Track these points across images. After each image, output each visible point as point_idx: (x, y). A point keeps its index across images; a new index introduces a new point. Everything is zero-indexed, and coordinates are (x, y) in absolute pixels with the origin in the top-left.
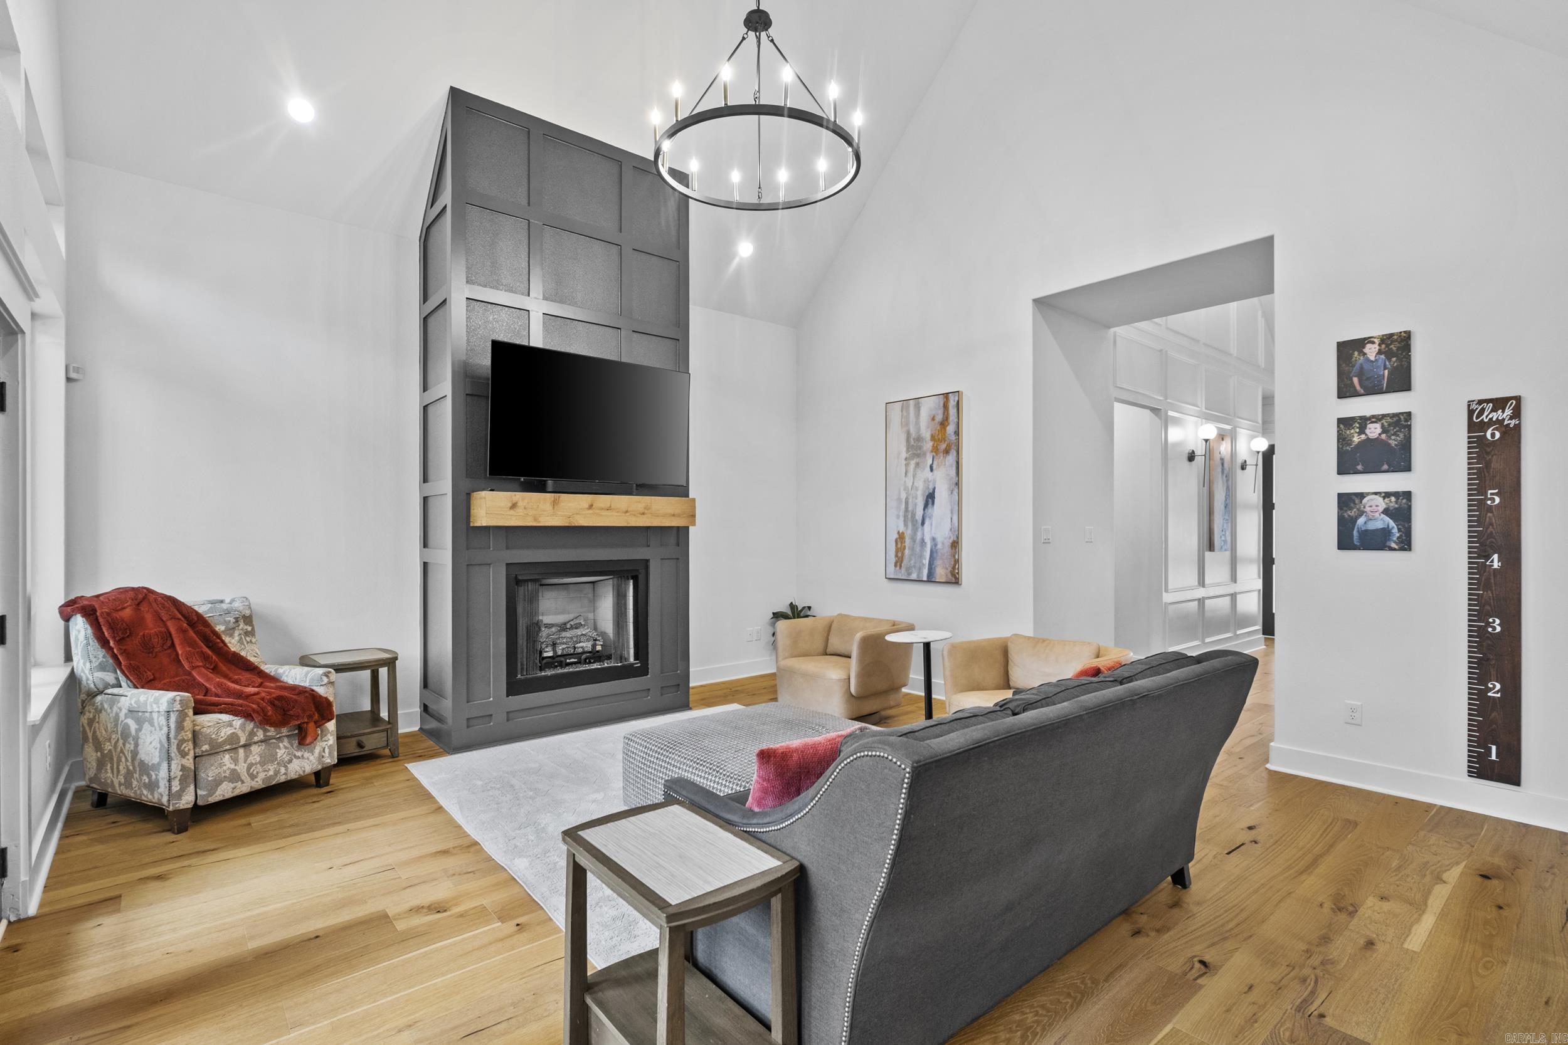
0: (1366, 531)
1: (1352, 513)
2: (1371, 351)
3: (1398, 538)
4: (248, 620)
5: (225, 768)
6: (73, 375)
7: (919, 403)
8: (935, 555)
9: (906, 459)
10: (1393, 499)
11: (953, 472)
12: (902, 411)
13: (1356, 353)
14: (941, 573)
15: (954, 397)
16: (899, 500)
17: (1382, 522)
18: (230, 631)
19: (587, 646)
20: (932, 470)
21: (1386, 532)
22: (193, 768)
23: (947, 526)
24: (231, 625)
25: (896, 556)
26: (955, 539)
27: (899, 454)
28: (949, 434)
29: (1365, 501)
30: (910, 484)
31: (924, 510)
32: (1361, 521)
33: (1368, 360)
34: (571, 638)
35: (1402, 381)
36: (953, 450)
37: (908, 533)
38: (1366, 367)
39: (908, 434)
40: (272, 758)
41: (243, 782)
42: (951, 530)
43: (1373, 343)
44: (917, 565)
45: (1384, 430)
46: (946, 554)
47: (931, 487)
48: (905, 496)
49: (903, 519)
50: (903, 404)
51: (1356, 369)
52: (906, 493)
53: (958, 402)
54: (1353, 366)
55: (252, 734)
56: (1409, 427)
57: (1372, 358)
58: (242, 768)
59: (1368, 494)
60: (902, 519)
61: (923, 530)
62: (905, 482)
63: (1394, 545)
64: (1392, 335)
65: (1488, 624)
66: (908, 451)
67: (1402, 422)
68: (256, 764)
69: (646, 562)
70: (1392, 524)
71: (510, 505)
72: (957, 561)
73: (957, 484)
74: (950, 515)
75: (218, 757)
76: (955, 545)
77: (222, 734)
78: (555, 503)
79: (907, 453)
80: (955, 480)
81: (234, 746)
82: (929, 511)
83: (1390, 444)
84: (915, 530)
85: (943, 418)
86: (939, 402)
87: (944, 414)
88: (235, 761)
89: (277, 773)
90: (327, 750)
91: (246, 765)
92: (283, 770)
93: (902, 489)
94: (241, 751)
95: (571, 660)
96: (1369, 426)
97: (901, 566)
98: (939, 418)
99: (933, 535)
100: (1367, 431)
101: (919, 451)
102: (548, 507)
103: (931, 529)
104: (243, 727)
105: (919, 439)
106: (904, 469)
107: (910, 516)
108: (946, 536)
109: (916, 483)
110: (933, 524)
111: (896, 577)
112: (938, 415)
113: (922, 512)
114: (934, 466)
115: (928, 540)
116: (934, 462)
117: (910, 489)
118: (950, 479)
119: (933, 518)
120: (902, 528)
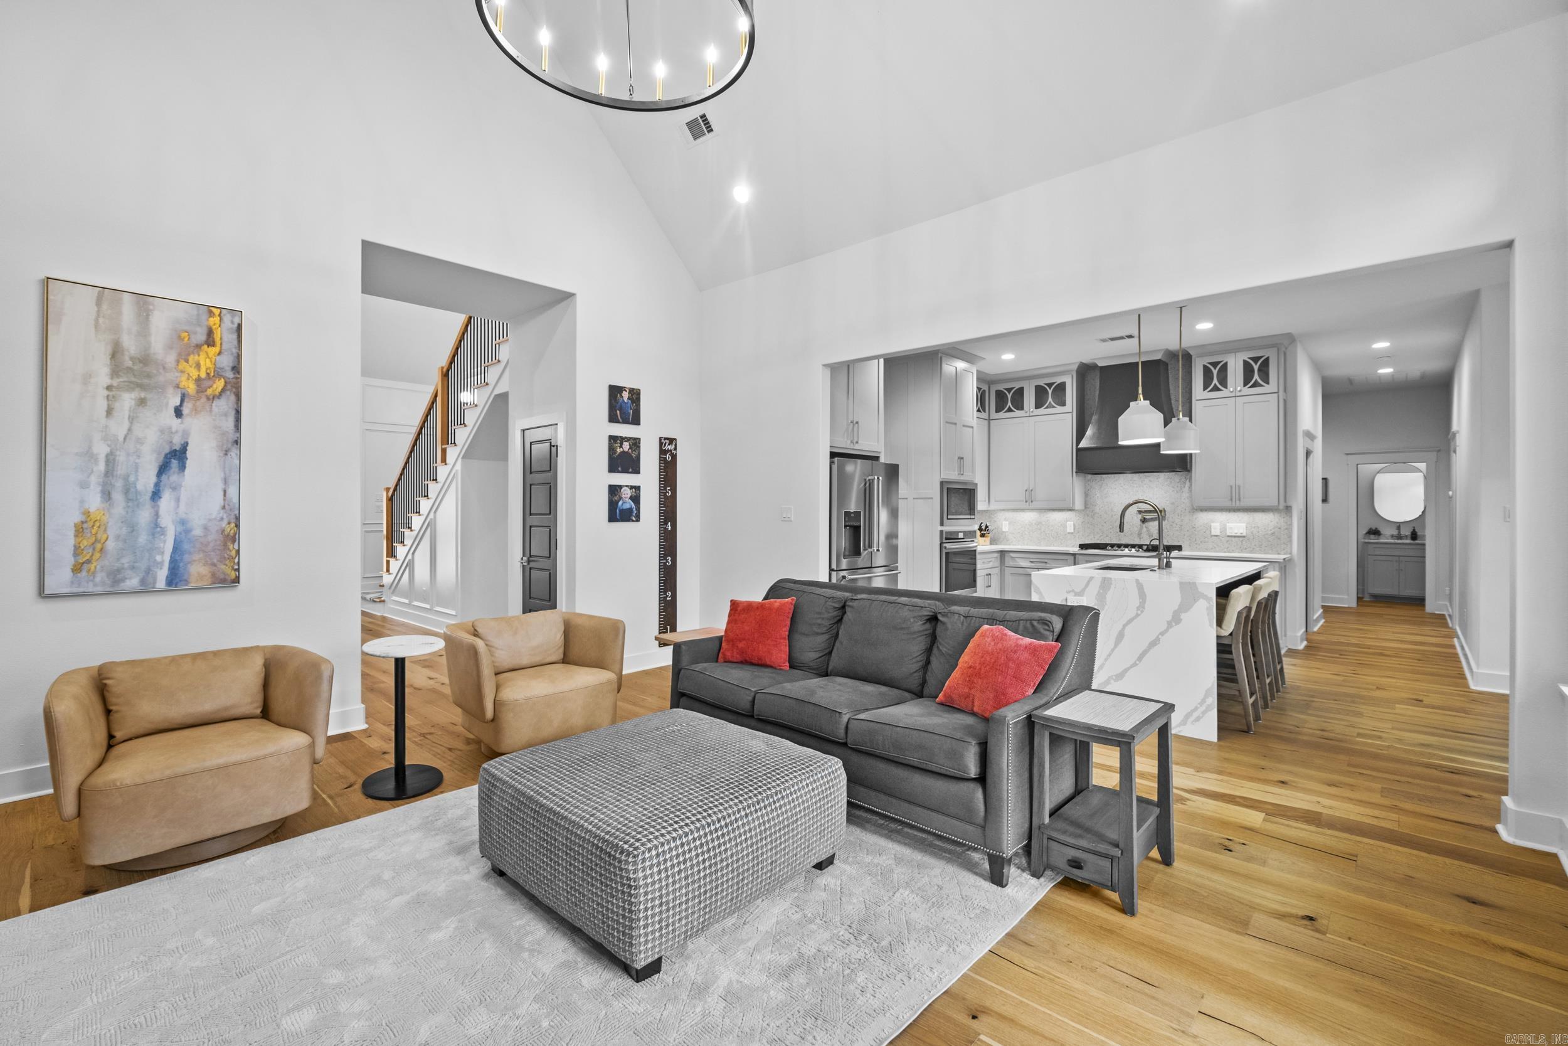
1: (616, 498)
2: (625, 395)
7: (146, 304)
8: (185, 546)
9: (109, 388)
11: (230, 423)
12: (97, 304)
14: (197, 570)
15: (230, 316)
16: (89, 455)
17: (629, 504)
20: (178, 413)
21: (630, 510)
23: (218, 501)
25: (77, 550)
26: (233, 521)
27: (87, 378)
28: (223, 368)
30: (119, 428)
31: (159, 475)
32: (620, 503)
33: (623, 401)
36: (227, 397)
37: (115, 513)
39: (116, 346)
42: (225, 507)
44: (143, 565)
46: (212, 545)
47: (177, 443)
48: (107, 450)
49: (99, 489)
50: (101, 293)
52: (109, 446)
53: (239, 327)
56: (639, 447)
57: (626, 401)
59: (624, 486)
60: (95, 490)
61: (156, 508)
62: (106, 426)
63: (634, 519)
65: (667, 560)
66: (114, 373)
67: (636, 443)
70: (633, 506)
73: (237, 442)
74: (221, 486)
79: (112, 378)
80: (232, 436)
82: (173, 477)
84: (133, 510)
85: (204, 341)
86: (198, 315)
87: (203, 333)
93: (97, 436)
96: (624, 443)
97: (93, 570)
98: (197, 338)
99: (184, 516)
100: (623, 446)
101: (145, 381)
103: (177, 507)
105: (145, 360)
106: (102, 405)
107: (119, 484)
108: (213, 517)
109: (138, 431)
110: (183, 498)
111: (75, 590)
112: (195, 333)
113: (153, 479)
114: (186, 410)
115: (167, 521)
116: (185, 404)
117: (121, 439)
118: (223, 434)
119: (183, 489)
120: (94, 506)
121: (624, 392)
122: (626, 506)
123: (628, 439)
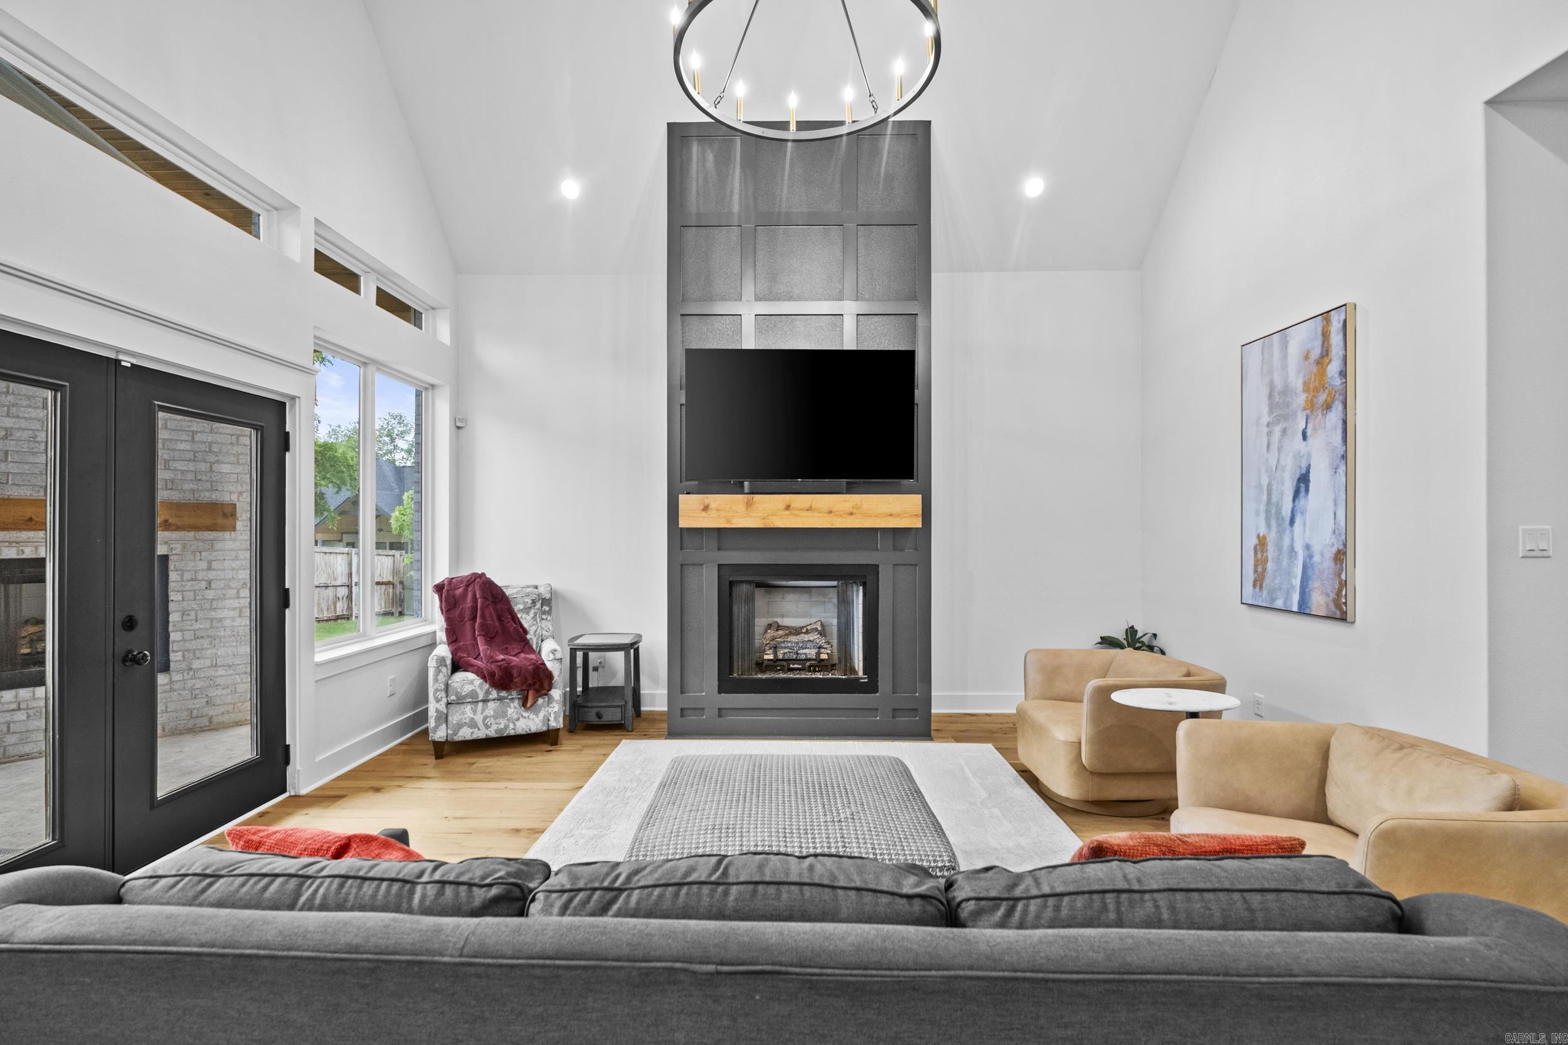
4: (546, 602)
5: (466, 716)
6: (459, 424)
7: (1286, 336)
8: (1310, 572)
9: (1268, 425)
11: (1338, 436)
12: (1263, 354)
14: (1319, 601)
15: (1339, 315)
16: (1259, 487)
18: (527, 610)
19: (811, 653)
20: (1305, 437)
22: (445, 712)
23: (1329, 525)
24: (529, 605)
25: (1256, 571)
26: (1341, 547)
27: (1259, 419)
28: (1332, 377)
30: (1272, 460)
31: (1294, 500)
34: (797, 643)
36: (1337, 402)
37: (1272, 537)
39: (1272, 386)
40: (504, 715)
41: (479, 729)
42: (1334, 532)
44: (1285, 586)
46: (1326, 572)
47: (1304, 465)
48: (1268, 480)
49: (1265, 517)
50: (1264, 342)
52: (1269, 477)
53: (1345, 322)
55: (487, 693)
58: (479, 718)
60: (1263, 515)
61: (1292, 532)
62: (1267, 460)
66: (1271, 411)
68: (490, 717)
69: (875, 568)
71: (702, 507)
72: (1343, 584)
73: (1344, 457)
74: (1332, 508)
75: (463, 706)
76: (1340, 556)
77: (465, 690)
78: (749, 504)
79: (1269, 416)
80: (1340, 451)
81: (474, 700)
82: (1301, 502)
84: (1281, 533)
85: (1321, 353)
86: (1316, 328)
87: (1323, 346)
88: (474, 712)
89: (506, 727)
90: (552, 715)
91: (482, 717)
92: (512, 726)
93: (1263, 470)
94: (480, 704)
95: (796, 666)
97: (1261, 587)
98: (1316, 353)
99: (1309, 542)
101: (1286, 411)
102: (741, 508)
103: (1305, 532)
104: (481, 686)
105: (1286, 391)
106: (1265, 440)
107: (1274, 512)
108: (1327, 542)
109: (1282, 462)
110: (1308, 523)
111: (1255, 603)
112: (1313, 349)
113: (1291, 505)
114: (1309, 432)
115: (1299, 547)
116: (1309, 425)
117: (1274, 469)
118: (1333, 450)
119: (1307, 514)
120: (1263, 531)
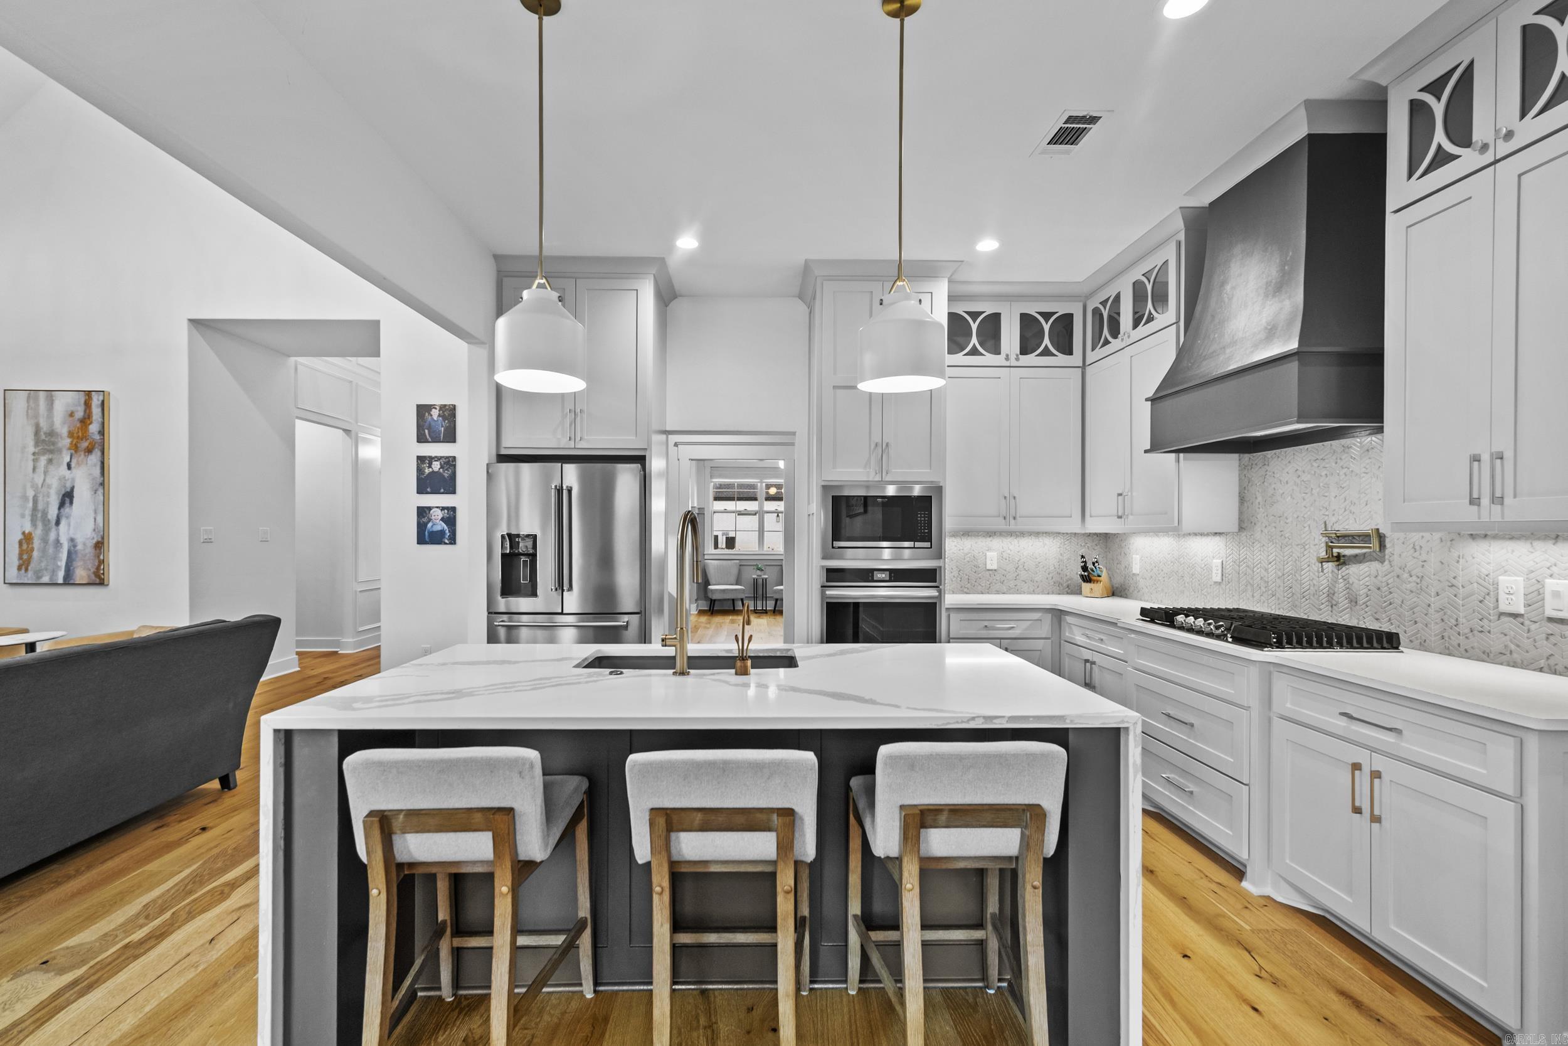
0: (433, 531)
1: (425, 520)
2: (435, 413)
3: (449, 536)
7: (52, 396)
8: (74, 556)
9: (34, 454)
10: (446, 511)
11: (97, 471)
12: (28, 401)
13: (427, 414)
14: (81, 574)
15: (98, 396)
16: (25, 498)
17: (441, 526)
20: (69, 467)
21: (442, 532)
23: (90, 525)
25: (20, 558)
26: (100, 540)
27: (24, 448)
28: (93, 433)
29: (431, 512)
30: (39, 479)
31: (59, 509)
32: (430, 525)
33: (433, 419)
35: (450, 436)
36: (97, 450)
37: (38, 533)
38: (433, 424)
39: (37, 427)
42: (94, 530)
43: (436, 409)
44: (50, 568)
45: (442, 467)
46: (88, 555)
47: (69, 485)
48: (33, 494)
49: (30, 519)
50: (29, 394)
51: (427, 424)
52: (34, 491)
53: (103, 402)
54: (425, 422)
56: (455, 466)
57: (436, 419)
59: (433, 507)
60: (28, 518)
61: (58, 530)
62: (33, 479)
63: (447, 541)
64: (445, 405)
66: (36, 444)
67: (450, 463)
70: (446, 527)
72: (102, 562)
73: (102, 484)
74: (92, 515)
76: (100, 545)
79: (35, 448)
80: (100, 480)
82: (66, 510)
83: (444, 476)
84: (47, 531)
85: (84, 416)
86: (79, 399)
87: (85, 411)
93: (29, 485)
96: (434, 463)
97: (26, 570)
98: (80, 414)
99: (73, 536)
100: (433, 466)
101: (52, 447)
103: (69, 530)
105: (52, 433)
106: (31, 464)
107: (39, 515)
108: (88, 537)
109: (48, 481)
110: (72, 524)
111: (19, 582)
112: (77, 411)
113: (56, 512)
114: (73, 465)
115: (64, 540)
116: (73, 460)
117: (40, 486)
118: (93, 479)
119: (72, 518)
120: (28, 528)
121: (433, 410)
122: (438, 528)
123: (438, 459)
